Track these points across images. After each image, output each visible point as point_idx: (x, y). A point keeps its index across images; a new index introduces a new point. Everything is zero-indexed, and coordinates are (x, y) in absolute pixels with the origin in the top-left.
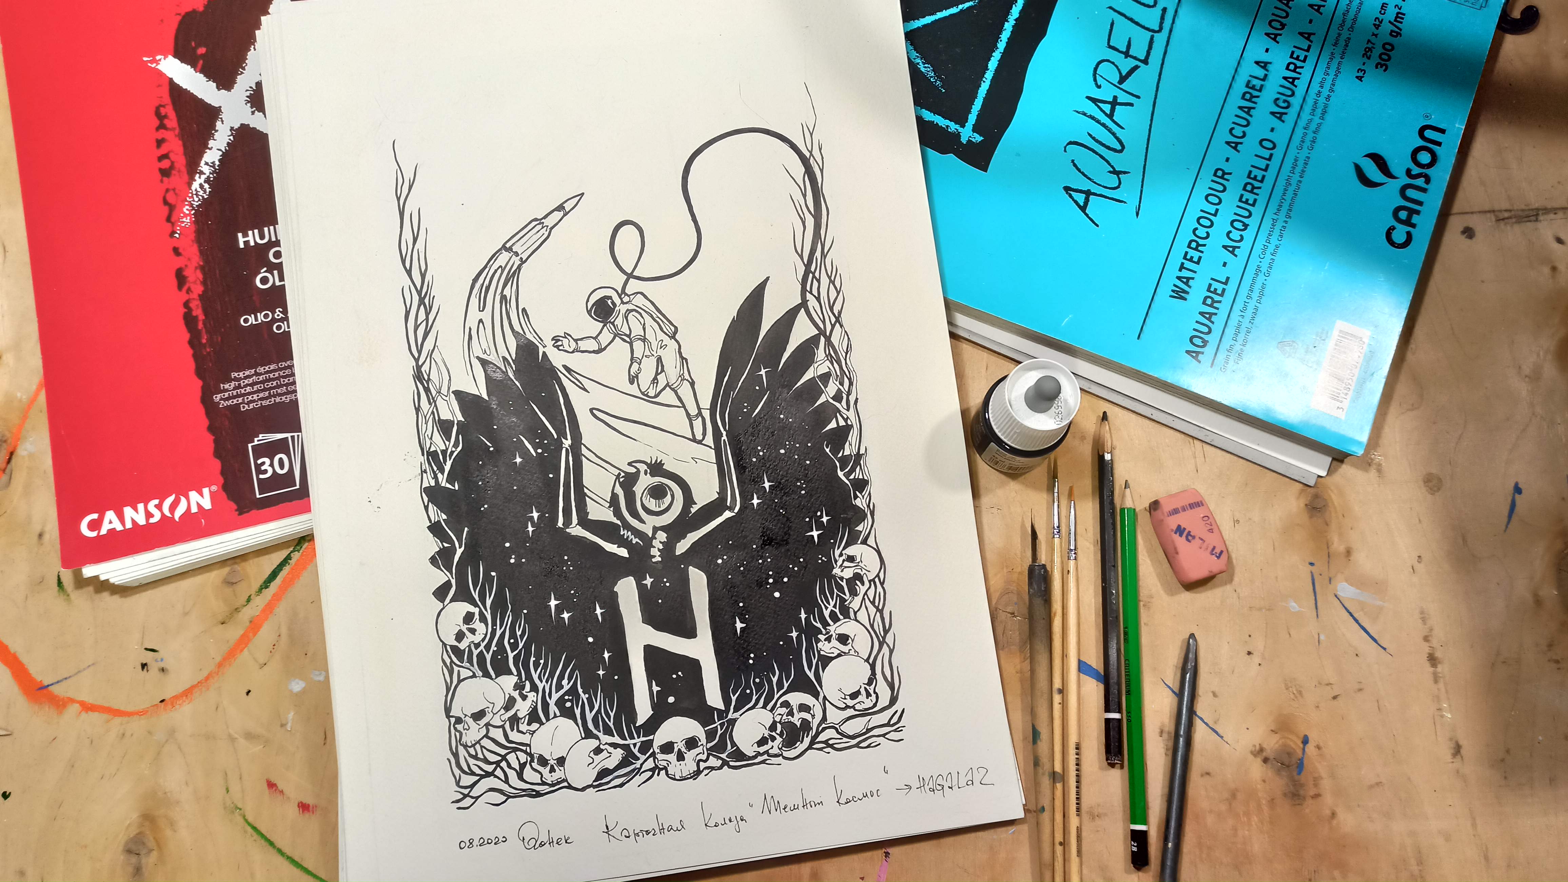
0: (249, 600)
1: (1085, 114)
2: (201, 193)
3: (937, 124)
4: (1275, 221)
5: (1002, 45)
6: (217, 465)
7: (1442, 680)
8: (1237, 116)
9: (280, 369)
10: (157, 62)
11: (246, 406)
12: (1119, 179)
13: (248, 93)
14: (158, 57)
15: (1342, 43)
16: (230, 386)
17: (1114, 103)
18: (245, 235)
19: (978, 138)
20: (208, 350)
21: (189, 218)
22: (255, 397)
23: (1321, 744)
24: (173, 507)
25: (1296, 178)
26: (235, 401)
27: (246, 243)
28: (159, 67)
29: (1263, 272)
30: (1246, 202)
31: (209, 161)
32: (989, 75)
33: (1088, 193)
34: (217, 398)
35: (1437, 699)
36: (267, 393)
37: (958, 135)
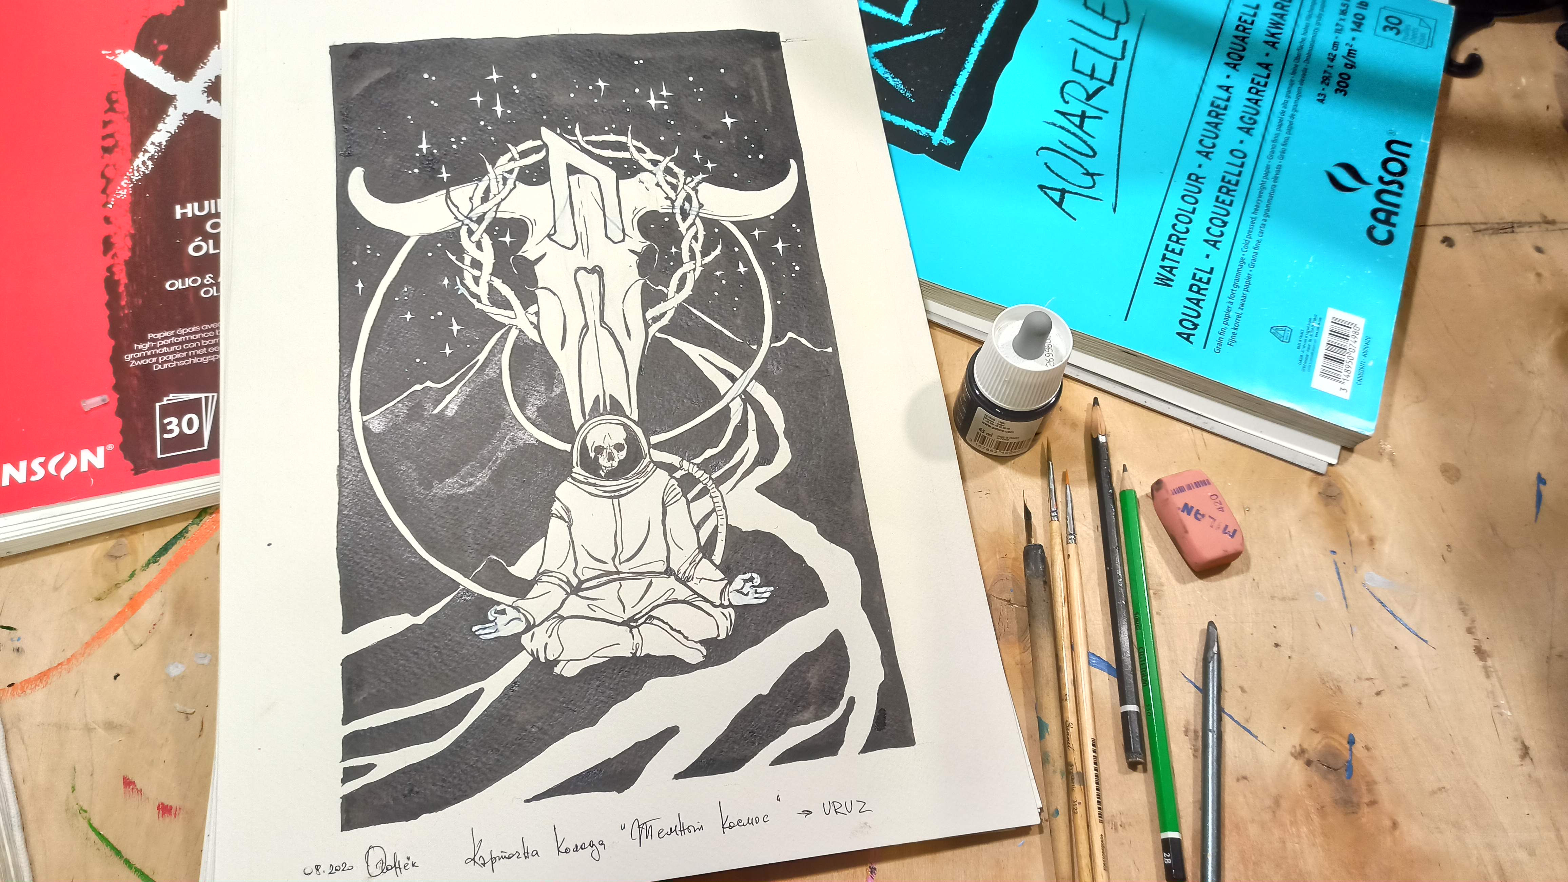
0: (132, 575)
1: (1055, 125)
2: (143, 169)
3: (908, 128)
4: (1253, 220)
5: (969, 65)
6: (119, 422)
7: (1494, 674)
8: (1205, 130)
9: (202, 331)
10: (116, 56)
11: (160, 367)
12: (1094, 180)
13: (206, 85)
14: (117, 52)
15: (1300, 73)
16: (144, 346)
17: (1083, 116)
18: (183, 207)
19: (949, 142)
20: (126, 312)
21: (125, 190)
22: (171, 357)
23: (1370, 745)
24: (59, 466)
25: (1269, 183)
26: (148, 361)
27: (183, 215)
28: (117, 60)
29: (1247, 264)
30: (1223, 202)
31: (156, 142)
32: (958, 90)
33: (1063, 192)
34: (128, 357)
35: (1492, 694)
36: (184, 354)
37: (929, 139)
